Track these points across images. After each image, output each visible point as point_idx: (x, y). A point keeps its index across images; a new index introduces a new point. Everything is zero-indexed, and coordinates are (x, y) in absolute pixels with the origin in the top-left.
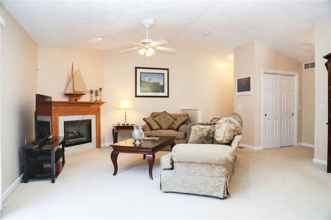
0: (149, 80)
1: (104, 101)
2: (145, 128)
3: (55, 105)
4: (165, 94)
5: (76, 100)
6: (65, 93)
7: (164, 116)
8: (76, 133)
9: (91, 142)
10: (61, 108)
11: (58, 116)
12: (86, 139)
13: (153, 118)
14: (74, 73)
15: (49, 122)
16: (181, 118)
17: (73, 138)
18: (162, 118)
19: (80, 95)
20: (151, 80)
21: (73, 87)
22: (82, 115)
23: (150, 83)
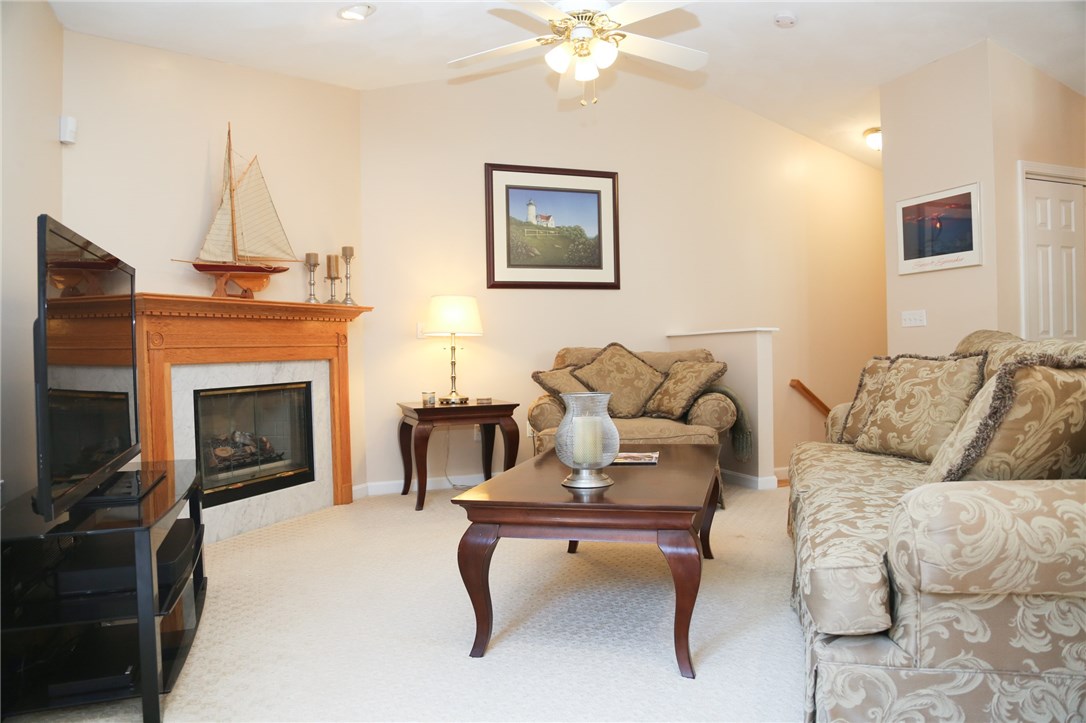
0: (542, 217)
1: (361, 304)
2: (542, 413)
3: (151, 316)
4: (606, 275)
5: (247, 293)
6: (197, 262)
7: (615, 360)
8: (247, 442)
9: (313, 479)
10: (177, 328)
11: (167, 365)
12: (292, 467)
13: (571, 372)
14: (236, 174)
15: (126, 394)
16: (692, 367)
17: (235, 463)
18: (610, 372)
19: (262, 272)
20: (548, 218)
21: (234, 237)
22: (271, 361)
23: (548, 228)
